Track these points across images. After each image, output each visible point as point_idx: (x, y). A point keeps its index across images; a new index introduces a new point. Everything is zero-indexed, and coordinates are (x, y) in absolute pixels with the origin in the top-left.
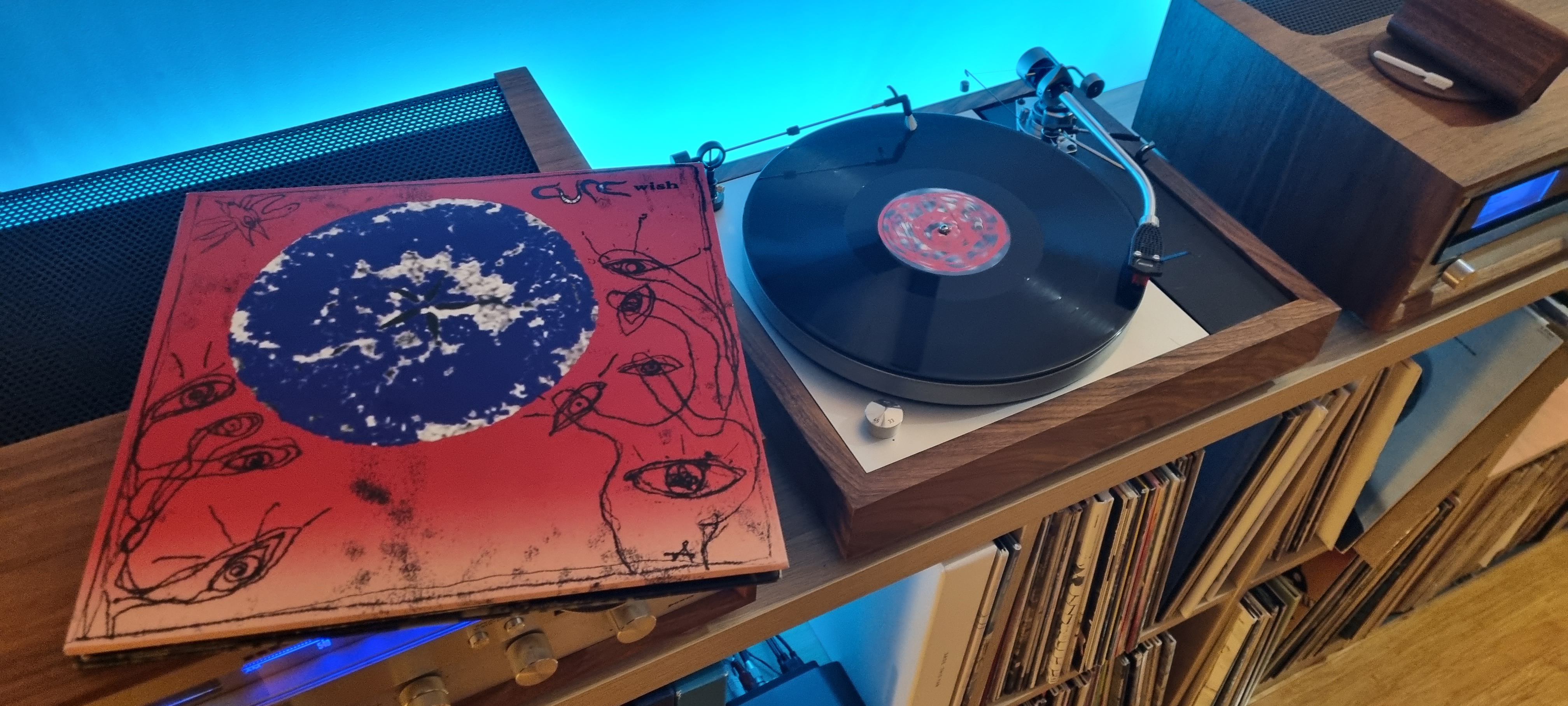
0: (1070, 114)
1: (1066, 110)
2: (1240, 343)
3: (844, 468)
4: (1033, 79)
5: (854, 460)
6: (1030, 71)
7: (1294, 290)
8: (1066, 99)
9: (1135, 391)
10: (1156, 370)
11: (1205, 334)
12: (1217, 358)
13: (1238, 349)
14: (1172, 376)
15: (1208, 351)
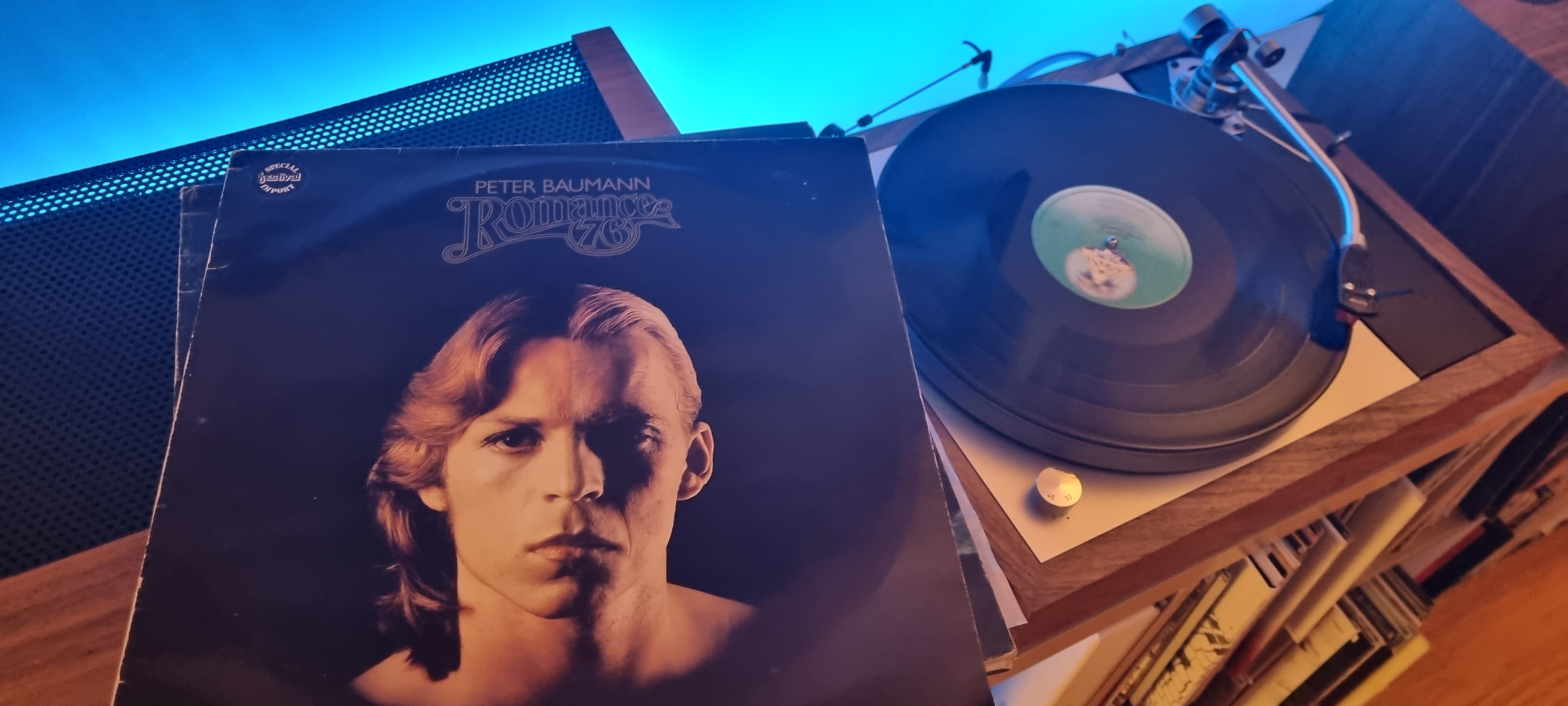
0: (1243, 88)
1: (1238, 84)
2: (1456, 391)
3: (1014, 556)
4: (1200, 42)
5: (1023, 545)
6: (1198, 33)
7: (1509, 322)
8: (1239, 70)
9: (1345, 453)
10: (1362, 427)
11: (1415, 379)
12: (1431, 411)
13: (1455, 399)
14: (1384, 434)
15: (1422, 402)
